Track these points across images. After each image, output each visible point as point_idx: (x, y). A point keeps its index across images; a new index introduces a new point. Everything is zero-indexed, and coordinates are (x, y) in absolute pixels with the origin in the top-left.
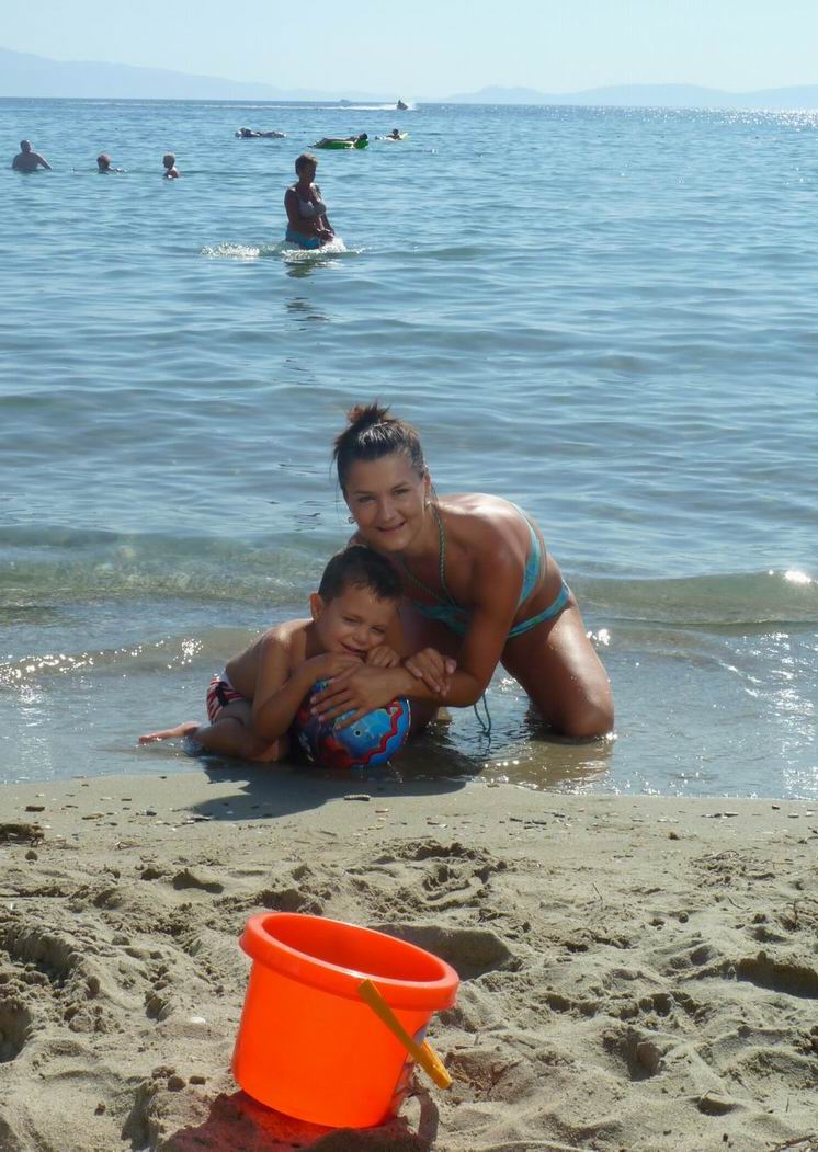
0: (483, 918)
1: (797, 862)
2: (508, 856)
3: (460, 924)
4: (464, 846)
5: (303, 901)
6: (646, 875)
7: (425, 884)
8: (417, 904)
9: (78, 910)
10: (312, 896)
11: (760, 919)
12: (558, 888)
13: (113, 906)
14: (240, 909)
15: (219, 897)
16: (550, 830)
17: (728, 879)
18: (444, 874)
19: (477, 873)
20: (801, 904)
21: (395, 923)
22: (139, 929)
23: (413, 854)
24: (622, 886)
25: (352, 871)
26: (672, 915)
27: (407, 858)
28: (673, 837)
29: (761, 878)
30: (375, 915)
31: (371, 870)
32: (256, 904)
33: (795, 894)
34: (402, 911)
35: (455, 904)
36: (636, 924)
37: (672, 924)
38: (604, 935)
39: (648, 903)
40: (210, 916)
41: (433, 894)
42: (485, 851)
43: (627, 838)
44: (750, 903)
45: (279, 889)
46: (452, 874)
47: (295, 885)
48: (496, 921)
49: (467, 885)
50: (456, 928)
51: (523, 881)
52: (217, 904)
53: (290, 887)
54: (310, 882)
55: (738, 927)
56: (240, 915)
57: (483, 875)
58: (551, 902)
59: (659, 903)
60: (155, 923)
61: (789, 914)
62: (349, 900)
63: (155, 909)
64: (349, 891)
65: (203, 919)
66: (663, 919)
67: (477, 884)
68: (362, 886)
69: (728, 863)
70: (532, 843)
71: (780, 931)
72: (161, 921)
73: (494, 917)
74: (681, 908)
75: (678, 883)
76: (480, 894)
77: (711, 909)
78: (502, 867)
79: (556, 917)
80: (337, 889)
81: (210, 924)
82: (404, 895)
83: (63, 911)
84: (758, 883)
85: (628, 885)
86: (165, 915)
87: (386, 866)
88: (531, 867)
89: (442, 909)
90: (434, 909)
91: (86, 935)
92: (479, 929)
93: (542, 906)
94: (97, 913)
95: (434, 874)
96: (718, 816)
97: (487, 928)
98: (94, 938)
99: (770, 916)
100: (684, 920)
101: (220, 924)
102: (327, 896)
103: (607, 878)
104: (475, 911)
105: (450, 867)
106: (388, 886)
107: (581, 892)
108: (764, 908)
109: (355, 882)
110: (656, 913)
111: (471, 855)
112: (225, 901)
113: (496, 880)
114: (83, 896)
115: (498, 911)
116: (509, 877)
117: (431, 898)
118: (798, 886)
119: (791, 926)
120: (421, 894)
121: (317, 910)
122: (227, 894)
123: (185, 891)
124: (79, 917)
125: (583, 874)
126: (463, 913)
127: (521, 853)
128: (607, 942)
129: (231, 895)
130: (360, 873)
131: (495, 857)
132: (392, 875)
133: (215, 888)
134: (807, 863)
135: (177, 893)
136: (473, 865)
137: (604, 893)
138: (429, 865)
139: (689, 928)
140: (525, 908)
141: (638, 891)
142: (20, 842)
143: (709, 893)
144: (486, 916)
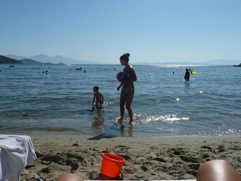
0: (127, 154)
1: (161, 147)
2: (129, 147)
4: (125, 146)
5: (107, 152)
6: (144, 149)
9: (83, 153)
11: (157, 153)
12: (135, 150)
13: (87, 153)
14: (100, 153)
16: (134, 144)
17: (153, 149)
18: (122, 149)
22: (90, 155)
24: (142, 150)
25: (112, 149)
27: (118, 147)
28: (147, 144)
30: (115, 153)
31: (114, 148)
32: (102, 152)
33: (161, 151)
34: (118, 153)
35: (124, 152)
36: (144, 154)
37: (147, 154)
43: (142, 145)
46: (123, 149)
47: (106, 150)
51: (131, 150)
54: (108, 150)
55: (155, 154)
57: (127, 149)
59: (146, 152)
63: (91, 153)
64: (112, 151)
67: (126, 150)
68: (114, 150)
69: (153, 147)
71: (159, 155)
74: (148, 152)
75: (148, 150)
79: (135, 153)
81: (97, 155)
82: (118, 151)
83: (81, 153)
84: (157, 150)
87: (116, 148)
88: (132, 148)
89: (122, 153)
93: (133, 152)
94: (85, 153)
97: (127, 155)
100: (149, 154)
102: (110, 151)
103: (140, 149)
106: (116, 150)
107: (137, 151)
108: (158, 152)
113: (128, 149)
115: (129, 153)
116: (130, 149)
118: (161, 150)
119: (161, 154)
120: (120, 151)
121: (109, 153)
122: (99, 151)
123: (94, 151)
125: (137, 149)
126: (125, 153)
128: (141, 156)
131: (128, 147)
133: (98, 151)
136: (125, 148)
137: (140, 151)
138: (121, 148)
140: (131, 153)
141: (144, 151)
142: (76, 146)
143: (151, 151)
144: (127, 153)
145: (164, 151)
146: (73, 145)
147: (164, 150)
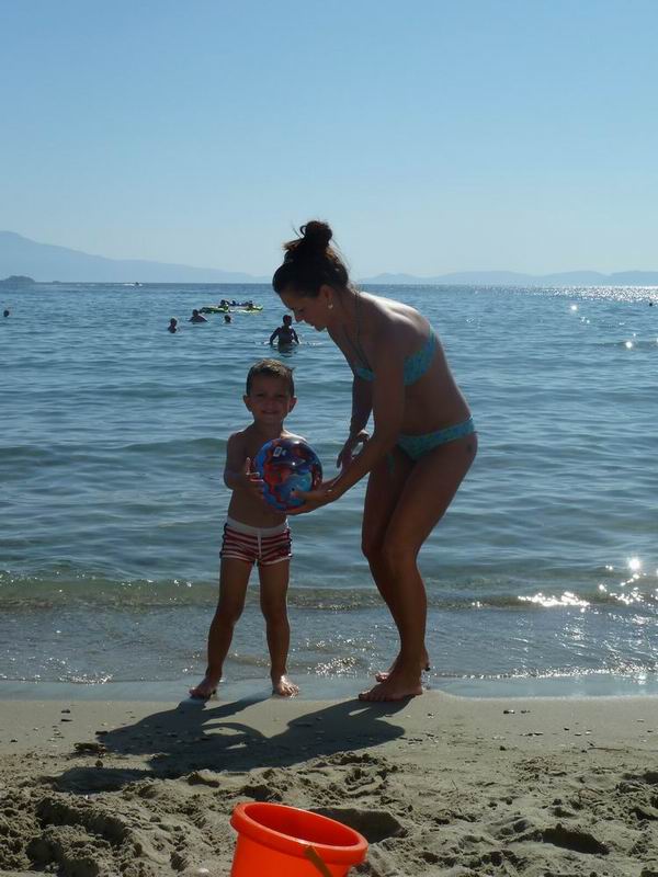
0: (383, 803)
1: (581, 765)
2: (398, 762)
3: (369, 807)
4: (371, 756)
5: (270, 792)
6: (485, 774)
7: (346, 781)
8: (341, 793)
9: (128, 799)
10: (276, 789)
11: (557, 802)
12: (429, 782)
13: (151, 796)
14: (230, 798)
15: (217, 790)
16: (425, 745)
17: (537, 776)
18: (358, 774)
19: (379, 773)
20: (583, 792)
21: (328, 807)
22: (167, 811)
23: (339, 761)
24: (470, 781)
25: (300, 773)
26: (502, 800)
27: (335, 763)
28: (502, 749)
29: (557, 775)
30: (315, 801)
31: (312, 772)
32: (240, 794)
33: (579, 785)
34: (332, 798)
35: (366, 793)
36: (479, 806)
37: (502, 806)
38: (459, 814)
39: (487, 792)
40: (211, 802)
41: (351, 787)
42: (384, 759)
43: (473, 750)
44: (551, 792)
45: (255, 785)
46: (363, 774)
47: (265, 782)
48: (391, 805)
49: (373, 781)
50: (367, 810)
51: (407, 778)
52: (215, 795)
53: (261, 783)
54: (274, 780)
55: (544, 807)
56: (230, 801)
57: (383, 774)
58: (426, 792)
59: (494, 792)
60: (177, 807)
61: (576, 798)
62: (299, 791)
63: (177, 798)
64: (298, 786)
65: (206, 804)
66: (496, 802)
67: (379, 781)
68: (307, 782)
69: (537, 766)
70: (413, 753)
71: (570, 810)
72: (181, 806)
73: (390, 802)
74: (507, 795)
75: (506, 779)
76: (381, 787)
77: (527, 796)
78: (394, 769)
79: (429, 801)
80: (291, 784)
81: (211, 807)
82: (333, 788)
83: (120, 800)
84: (557, 778)
85: (474, 780)
86: (183, 802)
87: (322, 769)
88: (413, 769)
89: (357, 796)
90: (352, 796)
91: (133, 816)
92: (381, 810)
93: (420, 794)
94: (140, 800)
95: (352, 774)
96: (530, 735)
97: (386, 809)
98: (138, 818)
99: (564, 800)
100: (509, 803)
101: (217, 807)
102: (285, 789)
103: (460, 775)
104: (378, 798)
105: (362, 769)
106: (323, 782)
107: (445, 785)
108: (560, 795)
109: (302, 780)
110: (493, 799)
111: (375, 762)
112: (221, 792)
113: (391, 778)
114: (132, 790)
115: (393, 798)
116: (399, 776)
117: (350, 790)
118: (581, 780)
119: (577, 806)
120: (344, 787)
121: (279, 798)
122: (222, 788)
123: (194, 786)
124: (129, 804)
125: (445, 773)
126: (370, 800)
127: (407, 760)
128: (461, 817)
129: (224, 789)
130: (305, 774)
131: (390, 763)
132: (326, 775)
133: (214, 784)
134: (586, 765)
135: (191, 787)
136: (377, 768)
137: (458, 785)
138: (349, 768)
139: (513, 809)
140: (409, 796)
141: (480, 784)
142: (91, 754)
143: (524, 786)
144: (385, 801)
145: (595, 786)
146: (73, 749)
147: (599, 780)
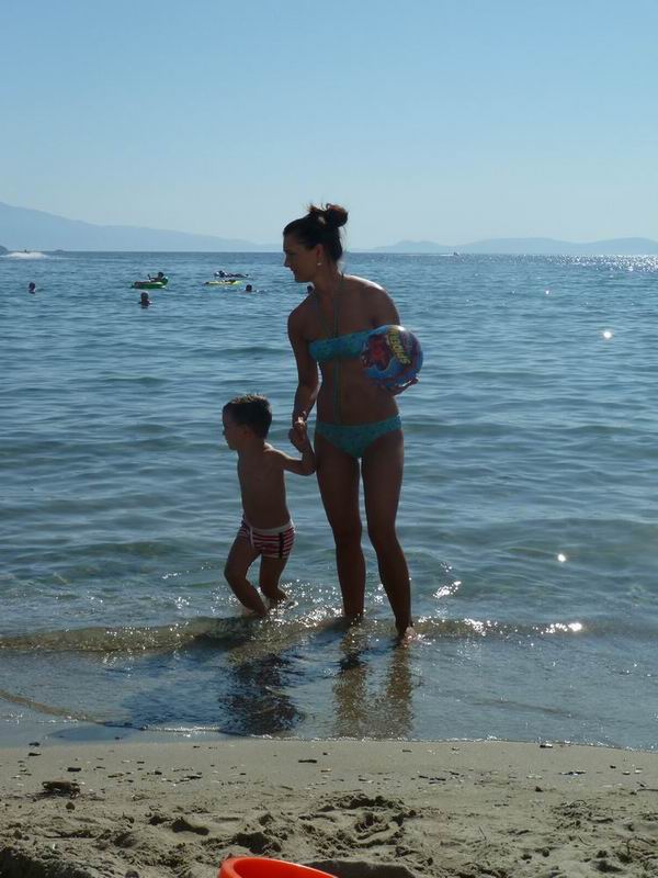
0: (398, 855)
1: (629, 809)
2: (417, 805)
3: (382, 859)
4: (385, 799)
5: (267, 841)
6: (519, 819)
7: (356, 827)
8: (350, 842)
9: (102, 848)
10: (274, 838)
11: (602, 854)
12: (453, 830)
13: (129, 845)
14: (221, 847)
15: (205, 838)
16: (448, 785)
17: (578, 823)
18: (370, 820)
19: (394, 819)
20: (632, 842)
21: (334, 859)
22: (147, 863)
23: (348, 804)
24: (501, 828)
25: (303, 818)
26: (538, 851)
27: (343, 807)
28: (538, 790)
29: (602, 822)
30: (320, 851)
31: (317, 817)
32: (233, 843)
33: (628, 834)
34: (339, 848)
35: (378, 843)
36: (511, 859)
37: (537, 858)
38: (487, 868)
39: (520, 841)
40: (199, 853)
41: (362, 834)
42: (400, 802)
43: (505, 791)
44: (595, 842)
45: (250, 832)
46: (376, 820)
47: (261, 829)
48: (407, 857)
49: (387, 828)
50: (379, 863)
51: (428, 825)
52: (204, 844)
53: (257, 831)
54: (272, 827)
55: (586, 861)
56: (221, 851)
57: (399, 820)
58: (449, 841)
59: (528, 842)
60: (159, 858)
61: (624, 850)
62: (301, 840)
63: (159, 847)
64: (301, 834)
65: (193, 855)
66: (531, 854)
67: (394, 827)
68: (310, 829)
69: (578, 810)
70: (435, 795)
72: (163, 856)
73: (406, 853)
74: (544, 845)
75: (542, 827)
76: (397, 835)
77: (566, 846)
78: (413, 814)
79: (452, 852)
80: (292, 832)
81: (199, 859)
82: (341, 836)
83: (92, 849)
84: (601, 826)
85: (505, 827)
86: (166, 852)
87: (327, 814)
88: (434, 814)
90: (363, 846)
91: (106, 870)
92: (395, 864)
93: (442, 844)
94: (116, 850)
95: (363, 820)
96: (571, 773)
98: (112, 872)
99: (610, 852)
100: (546, 855)
101: (206, 858)
102: (285, 837)
103: (488, 821)
104: (393, 848)
105: (375, 814)
106: (329, 829)
107: (470, 833)
108: (605, 846)
109: (305, 826)
110: (526, 850)
111: (390, 805)
112: (211, 841)
113: (408, 824)
114: (107, 838)
115: (410, 849)
116: (418, 822)
117: (360, 838)
118: (630, 828)
119: (625, 859)
120: (354, 835)
121: (277, 848)
122: (212, 835)
123: (180, 833)
124: (103, 855)
125: (472, 819)
126: (384, 850)
127: (427, 803)
128: (489, 872)
129: (215, 837)
130: (309, 819)
131: (408, 805)
132: (332, 820)
133: (203, 831)
134: (636, 809)
135: (175, 835)
136: (392, 813)
137: (487, 834)
138: (360, 812)
139: (550, 862)
140: (429, 846)
141: (512, 832)
142: (61, 794)
144: (401, 852)
146: (41, 789)
